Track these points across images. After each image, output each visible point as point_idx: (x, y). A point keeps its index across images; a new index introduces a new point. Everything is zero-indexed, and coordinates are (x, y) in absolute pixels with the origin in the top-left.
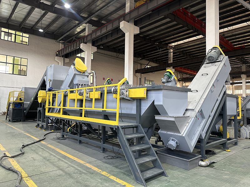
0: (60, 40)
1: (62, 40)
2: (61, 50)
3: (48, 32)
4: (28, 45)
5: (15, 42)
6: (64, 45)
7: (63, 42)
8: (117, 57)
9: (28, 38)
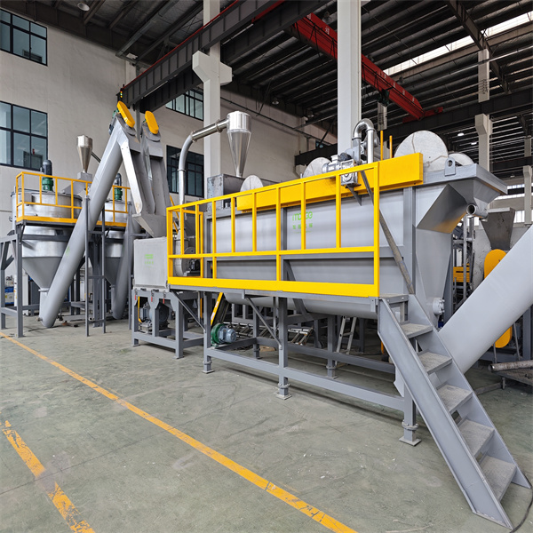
0: (127, 53)
1: (131, 51)
2: (132, 83)
3: (94, 21)
4: (46, 65)
5: (11, 52)
6: (138, 69)
7: (134, 57)
8: (259, 114)
9: (46, 39)
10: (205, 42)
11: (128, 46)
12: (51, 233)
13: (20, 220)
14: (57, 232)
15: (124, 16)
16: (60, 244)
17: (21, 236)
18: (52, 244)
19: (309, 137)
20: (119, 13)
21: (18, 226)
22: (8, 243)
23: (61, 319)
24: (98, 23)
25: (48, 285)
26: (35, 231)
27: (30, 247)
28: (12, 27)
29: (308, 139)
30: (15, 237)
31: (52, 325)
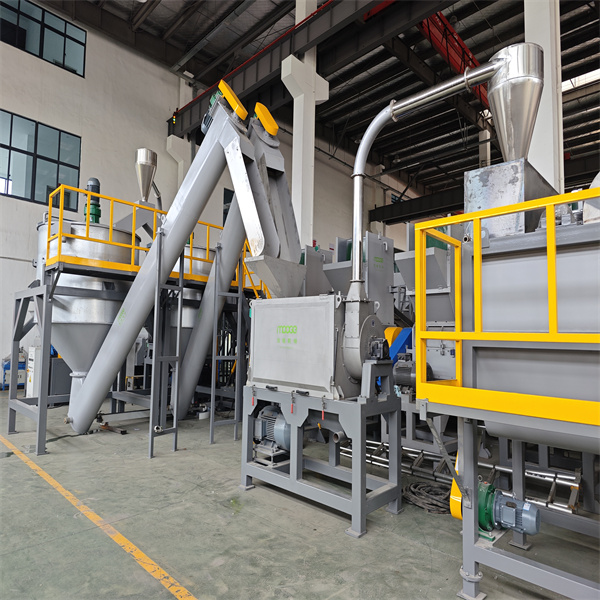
0: (183, 69)
3: (144, 27)
4: (83, 77)
5: (41, 56)
6: (195, 90)
7: (191, 76)
8: (333, 157)
9: (84, 45)
10: (299, 45)
11: (183, 62)
12: (96, 285)
13: (52, 263)
14: (107, 285)
15: (183, 22)
16: (109, 304)
17: (53, 289)
18: (95, 303)
19: (386, 188)
20: (177, 17)
21: (49, 273)
22: (27, 300)
23: (100, 420)
24: (150, 30)
25: (86, 366)
26: (71, 281)
27: (64, 307)
28: (44, 26)
29: (385, 190)
30: (42, 290)
31: (87, 430)
